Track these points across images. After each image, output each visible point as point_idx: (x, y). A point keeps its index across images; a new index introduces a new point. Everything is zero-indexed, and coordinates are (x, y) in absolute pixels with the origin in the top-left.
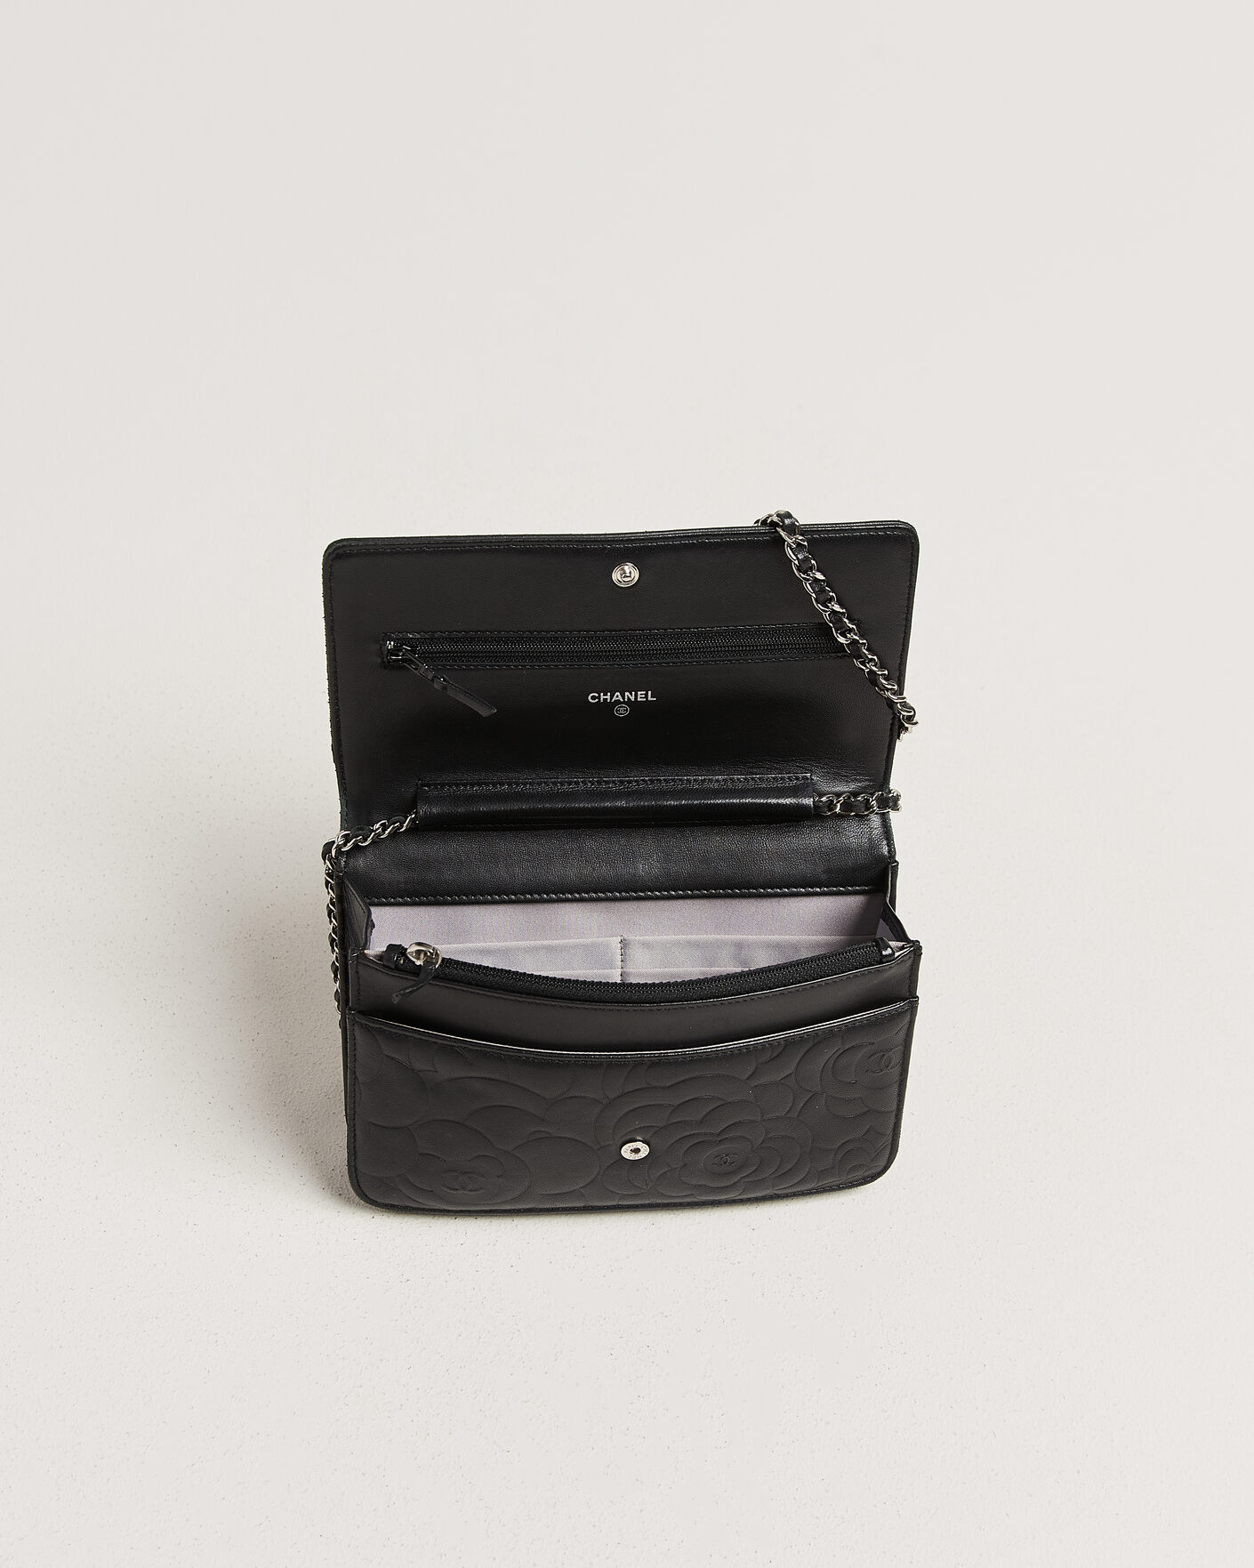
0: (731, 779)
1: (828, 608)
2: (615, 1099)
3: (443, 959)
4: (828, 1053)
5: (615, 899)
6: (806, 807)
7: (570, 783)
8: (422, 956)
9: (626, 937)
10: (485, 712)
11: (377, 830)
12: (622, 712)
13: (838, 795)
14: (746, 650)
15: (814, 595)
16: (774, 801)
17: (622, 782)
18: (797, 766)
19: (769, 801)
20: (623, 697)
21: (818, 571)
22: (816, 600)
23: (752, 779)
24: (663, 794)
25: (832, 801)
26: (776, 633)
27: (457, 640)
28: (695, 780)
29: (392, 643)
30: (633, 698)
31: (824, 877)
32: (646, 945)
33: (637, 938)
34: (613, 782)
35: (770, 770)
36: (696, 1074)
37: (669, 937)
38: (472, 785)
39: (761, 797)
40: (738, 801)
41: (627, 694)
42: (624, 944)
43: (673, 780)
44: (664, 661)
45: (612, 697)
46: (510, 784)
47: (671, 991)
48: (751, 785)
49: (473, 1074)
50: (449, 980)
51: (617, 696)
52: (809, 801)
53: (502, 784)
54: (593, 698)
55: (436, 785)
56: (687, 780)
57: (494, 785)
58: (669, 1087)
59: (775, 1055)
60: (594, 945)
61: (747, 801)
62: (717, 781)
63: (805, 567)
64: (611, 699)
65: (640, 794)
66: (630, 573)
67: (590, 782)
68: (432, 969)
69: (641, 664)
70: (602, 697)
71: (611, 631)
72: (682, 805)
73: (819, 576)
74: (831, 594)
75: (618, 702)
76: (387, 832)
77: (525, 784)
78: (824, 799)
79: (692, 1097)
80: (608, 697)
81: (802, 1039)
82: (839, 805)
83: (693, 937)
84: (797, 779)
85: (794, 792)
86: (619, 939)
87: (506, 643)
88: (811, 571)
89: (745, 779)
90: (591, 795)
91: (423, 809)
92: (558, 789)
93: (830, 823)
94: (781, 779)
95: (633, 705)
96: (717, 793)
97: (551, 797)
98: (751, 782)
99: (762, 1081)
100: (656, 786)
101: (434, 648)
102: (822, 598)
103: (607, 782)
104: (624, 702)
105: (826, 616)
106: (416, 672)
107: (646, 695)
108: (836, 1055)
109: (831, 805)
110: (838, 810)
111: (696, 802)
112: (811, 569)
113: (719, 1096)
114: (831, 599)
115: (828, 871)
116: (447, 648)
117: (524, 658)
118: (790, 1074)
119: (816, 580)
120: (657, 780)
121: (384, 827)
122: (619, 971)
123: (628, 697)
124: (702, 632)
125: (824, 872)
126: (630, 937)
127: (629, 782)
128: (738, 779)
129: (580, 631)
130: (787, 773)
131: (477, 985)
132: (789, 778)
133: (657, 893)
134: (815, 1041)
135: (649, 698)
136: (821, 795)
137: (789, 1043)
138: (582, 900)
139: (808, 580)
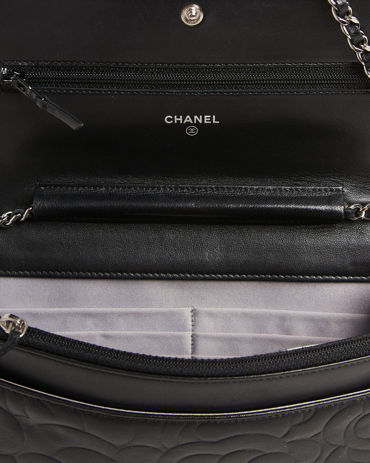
0: (279, 189)
1: (361, 48)
2: (172, 449)
3: (29, 329)
4: (351, 418)
5: (186, 279)
6: (338, 213)
7: (153, 188)
8: (11, 325)
9: (196, 308)
10: (74, 126)
11: (4, 218)
12: (192, 132)
13: (364, 204)
14: (292, 84)
15: (349, 37)
16: (312, 207)
17: (194, 189)
18: (332, 181)
19: (309, 207)
20: (193, 120)
21: (353, 15)
22: (351, 41)
23: (296, 189)
24: (225, 199)
25: (359, 209)
26: (317, 70)
27: (58, 69)
28: (251, 189)
29: (6, 69)
30: (200, 121)
31: (350, 268)
32: (211, 315)
33: (204, 309)
34: (187, 188)
35: (310, 183)
36: (240, 433)
37: (229, 309)
38: (78, 186)
39: (302, 204)
40: (284, 206)
41: (196, 117)
42: (195, 313)
43: (234, 188)
44: (225, 90)
45: (183, 119)
46: (107, 187)
47: (216, 368)
48: (295, 194)
49: (55, 422)
50: (32, 347)
51: (188, 119)
52: (340, 209)
53: (101, 187)
54: (169, 120)
55: (50, 186)
56: (245, 188)
57: (95, 187)
58: (216, 442)
59: (306, 420)
60: (172, 314)
61: (291, 206)
62: (268, 190)
63: (343, 11)
64: (183, 120)
65: (207, 198)
66: (196, 13)
67: (169, 187)
68: (16, 338)
69: (207, 92)
70: (176, 119)
71: (181, 64)
72: (239, 208)
73: (355, 20)
74: (364, 36)
75: (188, 124)
76: (11, 220)
77: (118, 187)
78: (352, 207)
79: (236, 450)
80: (181, 119)
81: (329, 407)
82: (364, 213)
83: (248, 310)
84: (332, 190)
85: (329, 200)
86: (190, 309)
87: (97, 72)
88: (348, 16)
89: (291, 189)
90: (169, 197)
91: (38, 204)
92: (144, 192)
93: (356, 226)
94: (319, 190)
95: (201, 126)
96: (267, 199)
97: (138, 198)
98: (295, 192)
99: (296, 438)
100: (221, 193)
101: (39, 75)
102: (356, 40)
103: (182, 188)
104: (193, 124)
105: (359, 56)
106: (24, 93)
107: (211, 118)
108: (357, 420)
109: (357, 212)
110: (363, 216)
111: (251, 206)
112: (348, 13)
113: (259, 449)
114: (363, 42)
115: (354, 263)
116: (50, 75)
117: (112, 85)
118: (319, 433)
119: (352, 24)
120: (221, 188)
121: (10, 216)
122: (190, 333)
123: (197, 120)
124: (256, 68)
125: (351, 264)
126: (199, 308)
127: (200, 188)
128: (285, 189)
129: (156, 64)
130: (323, 186)
131: (53, 353)
132: (325, 190)
133: (219, 276)
134: (341, 409)
135: (214, 122)
136: (350, 204)
137: (318, 411)
138: (161, 279)
139: (345, 23)
